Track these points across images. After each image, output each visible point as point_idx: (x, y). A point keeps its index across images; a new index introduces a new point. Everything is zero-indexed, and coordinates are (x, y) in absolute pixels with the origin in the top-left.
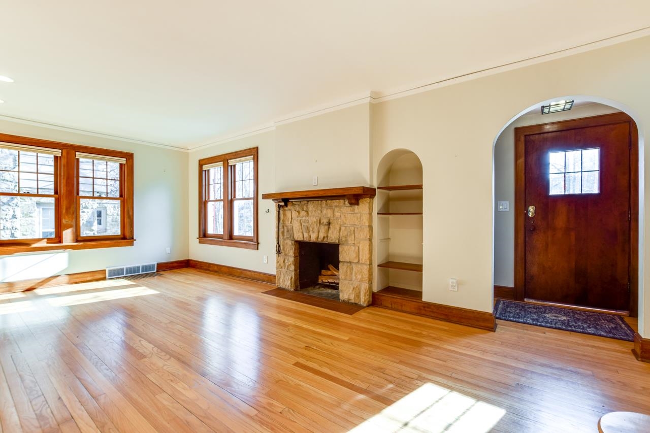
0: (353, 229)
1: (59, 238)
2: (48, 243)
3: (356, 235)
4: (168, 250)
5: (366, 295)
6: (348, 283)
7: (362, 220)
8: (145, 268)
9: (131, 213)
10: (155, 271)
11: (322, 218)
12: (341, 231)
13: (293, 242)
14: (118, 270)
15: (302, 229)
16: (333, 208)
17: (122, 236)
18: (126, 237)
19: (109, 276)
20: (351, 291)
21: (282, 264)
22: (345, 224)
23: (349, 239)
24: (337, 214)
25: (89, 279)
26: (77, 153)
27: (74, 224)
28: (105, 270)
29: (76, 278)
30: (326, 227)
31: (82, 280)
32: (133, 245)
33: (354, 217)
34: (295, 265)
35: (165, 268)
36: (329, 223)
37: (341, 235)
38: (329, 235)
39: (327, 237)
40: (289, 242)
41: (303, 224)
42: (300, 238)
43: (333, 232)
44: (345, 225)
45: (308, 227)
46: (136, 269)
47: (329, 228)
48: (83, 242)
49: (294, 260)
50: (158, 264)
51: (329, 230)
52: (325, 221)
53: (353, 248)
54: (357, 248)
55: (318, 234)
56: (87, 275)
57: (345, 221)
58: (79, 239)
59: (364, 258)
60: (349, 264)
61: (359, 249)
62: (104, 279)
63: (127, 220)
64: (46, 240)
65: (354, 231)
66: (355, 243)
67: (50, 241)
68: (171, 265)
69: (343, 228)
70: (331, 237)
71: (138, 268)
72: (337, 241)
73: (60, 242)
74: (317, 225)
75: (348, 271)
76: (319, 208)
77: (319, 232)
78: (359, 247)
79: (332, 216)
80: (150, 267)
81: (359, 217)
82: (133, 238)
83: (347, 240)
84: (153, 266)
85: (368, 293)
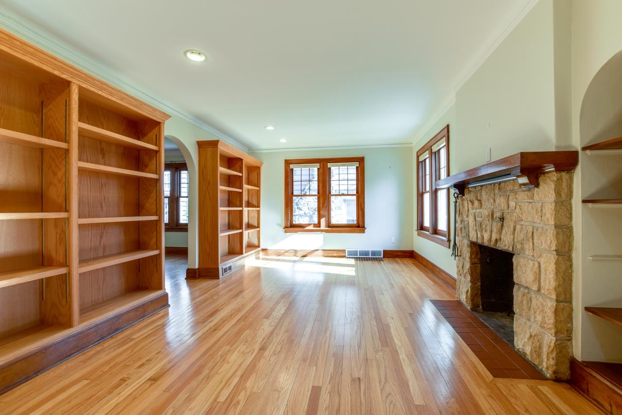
0: (531, 229)
1: (319, 225)
2: (314, 227)
3: (535, 241)
4: (393, 239)
5: (551, 356)
6: (525, 323)
7: (545, 214)
8: (374, 253)
9: (363, 206)
10: (382, 257)
11: (495, 210)
12: (516, 232)
13: (469, 243)
14: (354, 251)
15: (476, 226)
16: (508, 194)
17: (358, 225)
18: (359, 226)
19: (348, 255)
20: (526, 340)
21: (461, 271)
22: (522, 220)
23: (526, 247)
24: (512, 204)
25: (335, 255)
26: (328, 164)
27: (327, 214)
28: (345, 250)
29: (329, 253)
30: (499, 224)
31: (331, 255)
32: (364, 232)
33: (532, 208)
34: (472, 275)
35: (390, 255)
36: (502, 219)
37: (516, 240)
38: (502, 237)
39: (500, 239)
40: (466, 242)
41: (477, 219)
42: (474, 240)
43: (506, 233)
44: (522, 223)
45: (481, 224)
46: (367, 253)
47: (502, 226)
48: (333, 228)
49: (471, 267)
50: (384, 251)
51: (502, 229)
52: (498, 215)
53: (531, 263)
54: (537, 265)
55: (491, 235)
56: (335, 252)
57: (520, 216)
58: (330, 225)
59: (547, 287)
60: (526, 291)
61: (540, 267)
62: (344, 257)
63: (360, 212)
64: (312, 225)
65: (533, 233)
66: (535, 255)
67: (315, 225)
68: (396, 253)
69: (518, 227)
70: (504, 241)
71: (368, 252)
72: (511, 249)
73: (320, 227)
74: (489, 220)
75: (525, 302)
76: (492, 195)
77: (491, 232)
78: (539, 263)
79: (506, 207)
80: (378, 253)
81: (539, 209)
82: (364, 227)
83: (523, 249)
84: (380, 252)
85: (554, 355)
